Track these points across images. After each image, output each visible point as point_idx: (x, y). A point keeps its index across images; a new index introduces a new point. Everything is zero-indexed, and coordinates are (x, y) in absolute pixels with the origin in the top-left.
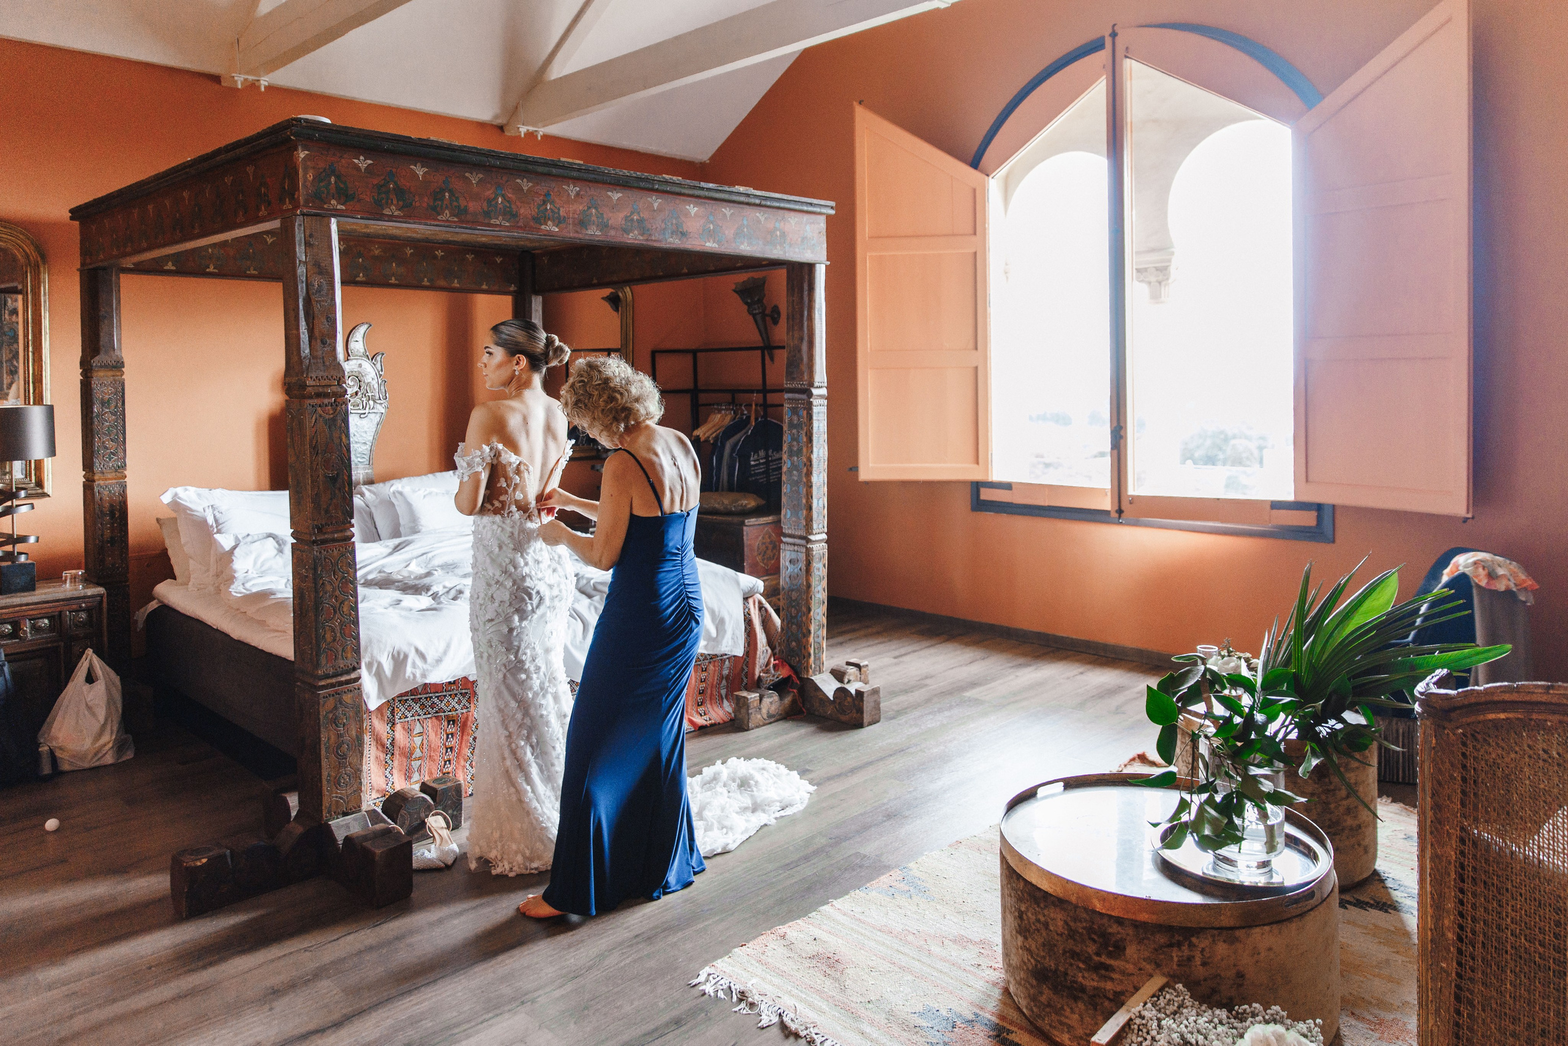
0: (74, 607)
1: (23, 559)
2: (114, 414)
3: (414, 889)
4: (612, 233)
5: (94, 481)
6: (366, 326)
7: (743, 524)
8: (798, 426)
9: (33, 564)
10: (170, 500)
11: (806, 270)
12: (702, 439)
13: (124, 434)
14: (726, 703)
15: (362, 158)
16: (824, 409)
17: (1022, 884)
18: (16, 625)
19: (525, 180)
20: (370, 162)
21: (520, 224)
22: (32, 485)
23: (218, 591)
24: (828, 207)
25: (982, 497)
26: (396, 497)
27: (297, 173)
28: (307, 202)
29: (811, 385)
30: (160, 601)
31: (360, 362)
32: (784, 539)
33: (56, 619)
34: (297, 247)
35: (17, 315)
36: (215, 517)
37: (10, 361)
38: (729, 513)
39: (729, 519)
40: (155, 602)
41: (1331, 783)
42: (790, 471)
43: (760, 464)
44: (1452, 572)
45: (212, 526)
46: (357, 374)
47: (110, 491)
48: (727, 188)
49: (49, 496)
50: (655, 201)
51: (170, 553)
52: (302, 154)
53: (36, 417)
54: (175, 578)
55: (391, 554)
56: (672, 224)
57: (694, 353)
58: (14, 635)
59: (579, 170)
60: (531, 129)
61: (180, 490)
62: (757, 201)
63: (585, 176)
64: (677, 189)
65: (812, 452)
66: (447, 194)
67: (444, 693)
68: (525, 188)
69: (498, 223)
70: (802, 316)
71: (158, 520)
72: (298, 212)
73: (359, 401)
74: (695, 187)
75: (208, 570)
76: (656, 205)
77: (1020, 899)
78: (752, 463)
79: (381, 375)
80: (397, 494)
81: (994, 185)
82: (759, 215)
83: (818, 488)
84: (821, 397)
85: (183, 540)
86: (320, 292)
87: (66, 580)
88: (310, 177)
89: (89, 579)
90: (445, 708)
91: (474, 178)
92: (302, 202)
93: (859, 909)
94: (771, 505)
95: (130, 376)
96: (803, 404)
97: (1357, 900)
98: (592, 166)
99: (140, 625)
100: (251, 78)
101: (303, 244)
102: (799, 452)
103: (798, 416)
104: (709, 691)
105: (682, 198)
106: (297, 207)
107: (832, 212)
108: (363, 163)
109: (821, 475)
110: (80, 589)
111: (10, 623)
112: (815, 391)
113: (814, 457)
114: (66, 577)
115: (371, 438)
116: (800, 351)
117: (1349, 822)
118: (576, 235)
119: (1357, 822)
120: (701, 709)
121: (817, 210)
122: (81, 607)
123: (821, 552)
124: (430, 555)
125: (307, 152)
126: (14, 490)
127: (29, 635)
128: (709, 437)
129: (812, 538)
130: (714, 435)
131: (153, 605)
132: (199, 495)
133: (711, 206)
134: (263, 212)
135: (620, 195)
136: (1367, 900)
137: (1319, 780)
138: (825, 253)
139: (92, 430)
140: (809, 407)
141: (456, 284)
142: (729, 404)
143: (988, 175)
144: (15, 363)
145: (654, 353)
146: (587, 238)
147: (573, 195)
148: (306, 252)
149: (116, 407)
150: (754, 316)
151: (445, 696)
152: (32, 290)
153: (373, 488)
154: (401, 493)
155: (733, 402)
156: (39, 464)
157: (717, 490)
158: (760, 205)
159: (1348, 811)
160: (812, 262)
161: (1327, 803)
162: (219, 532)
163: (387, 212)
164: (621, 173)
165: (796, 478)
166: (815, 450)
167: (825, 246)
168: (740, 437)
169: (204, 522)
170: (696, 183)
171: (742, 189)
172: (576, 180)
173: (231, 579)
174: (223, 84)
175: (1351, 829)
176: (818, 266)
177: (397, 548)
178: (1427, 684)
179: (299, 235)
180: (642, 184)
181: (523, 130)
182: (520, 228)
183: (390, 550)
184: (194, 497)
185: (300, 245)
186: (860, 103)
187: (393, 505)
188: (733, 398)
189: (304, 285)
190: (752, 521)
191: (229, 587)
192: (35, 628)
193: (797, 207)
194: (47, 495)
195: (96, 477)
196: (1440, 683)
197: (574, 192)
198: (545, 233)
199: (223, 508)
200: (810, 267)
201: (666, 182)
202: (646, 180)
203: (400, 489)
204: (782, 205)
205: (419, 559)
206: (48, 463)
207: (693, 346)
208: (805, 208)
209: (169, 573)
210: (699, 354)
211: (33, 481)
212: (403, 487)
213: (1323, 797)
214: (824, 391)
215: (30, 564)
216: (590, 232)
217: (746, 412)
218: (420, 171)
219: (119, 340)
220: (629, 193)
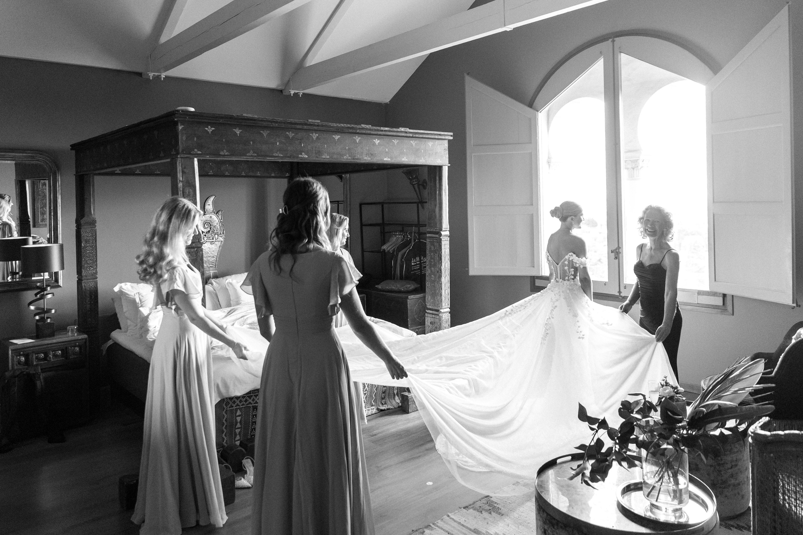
0: (73, 345)
1: (49, 320)
2: (92, 247)
3: (236, 499)
4: (335, 156)
5: (82, 280)
6: (214, 197)
7: (407, 298)
8: (435, 252)
9: (54, 323)
10: (118, 290)
11: (438, 168)
12: (386, 251)
13: (96, 256)
14: (397, 398)
15: (209, 127)
16: (448, 242)
17: (545, 515)
18: (46, 355)
19: (290, 132)
20: (213, 129)
21: (288, 155)
22: (53, 282)
23: (141, 336)
24: (449, 136)
25: (536, 285)
26: (229, 286)
27: (178, 136)
28: (183, 151)
29: (441, 230)
30: (113, 340)
31: (211, 215)
32: (427, 311)
33: (65, 351)
34: (178, 173)
35: (46, 186)
36: (140, 299)
37: (42, 208)
38: (400, 292)
39: (400, 295)
40: (111, 340)
41: (722, 460)
42: (430, 275)
43: (417, 264)
44: (797, 338)
45: (138, 303)
46: (209, 222)
47: (90, 285)
48: (395, 130)
49: (61, 287)
50: (357, 139)
51: (118, 316)
52: (180, 127)
53: (55, 249)
54: (120, 328)
55: (226, 316)
56: (366, 150)
57: (382, 204)
58: (45, 359)
59: (318, 126)
60: (296, 91)
61: (123, 285)
62: (411, 135)
63: (320, 128)
64: (369, 132)
65: (441, 265)
66: (251, 142)
67: (252, 395)
68: (291, 137)
69: (277, 155)
70: (436, 193)
71: (112, 299)
72: (179, 156)
73: (210, 235)
74: (378, 130)
75: (137, 325)
76: (358, 141)
77: (545, 523)
78: (413, 264)
79: (221, 222)
80: (229, 284)
81: (541, 116)
82: (413, 142)
83: (445, 285)
84: (446, 236)
85: (125, 310)
86: (189, 196)
87: (69, 331)
88: (184, 138)
89: (79, 331)
90: (252, 402)
91: (265, 133)
92: (180, 151)
93: (464, 519)
94: (421, 289)
95: (99, 227)
96: (437, 240)
97: (738, 525)
98: (324, 123)
99: (104, 353)
100: (157, 74)
101: (181, 172)
102: (435, 265)
103: (434, 245)
104: (388, 391)
105: (371, 136)
106: (178, 154)
107: (452, 138)
108: (210, 129)
109: (447, 277)
110: (76, 336)
111: (43, 353)
112: (443, 233)
113: (443, 267)
114: (69, 329)
115: (216, 254)
116: (434, 212)
117: (733, 481)
118: (317, 159)
119: (737, 482)
120: (383, 401)
121: (443, 137)
122: (76, 345)
123: (447, 318)
124: (245, 317)
125: (182, 126)
126: (45, 286)
127: (52, 359)
128: (390, 250)
129: (442, 311)
130: (393, 249)
131: (110, 343)
132: (132, 287)
133: (387, 139)
134: (162, 154)
135: (339, 136)
136: (743, 525)
137: (715, 457)
138: (447, 160)
139: (81, 255)
140: (440, 241)
141: (258, 174)
142: (401, 231)
143: (538, 111)
144: (44, 209)
145: (361, 205)
146: (322, 160)
147: (315, 138)
148: (182, 177)
149: (93, 243)
150: (413, 185)
151: (252, 396)
152: (53, 185)
153: (217, 280)
154: (231, 284)
155: (402, 231)
156: (56, 274)
157: (394, 279)
158: (412, 137)
159: (732, 476)
160: (441, 165)
161: (720, 471)
162: (142, 306)
163: (222, 153)
164: (339, 126)
165: (433, 279)
166: (443, 264)
167: (447, 156)
168: (406, 250)
169: (134, 301)
170: (379, 128)
171: (403, 129)
172: (316, 131)
173: (147, 331)
174: (143, 76)
175: (734, 485)
176: (444, 167)
177: (229, 313)
178: (756, 428)
179: (179, 168)
180: (351, 131)
181: (292, 92)
182: (288, 157)
183: (226, 314)
184: (130, 288)
185: (180, 173)
186: (468, 74)
187: (227, 289)
188: (403, 228)
189: (182, 192)
190: (411, 297)
191: (146, 336)
192: (55, 356)
193: (433, 137)
194: (59, 286)
195: (83, 279)
196: (763, 427)
197: (316, 137)
198: (301, 159)
199: (144, 294)
200: (440, 168)
201: (363, 129)
202: (352, 128)
203: (231, 281)
204: (424, 136)
205: (240, 320)
206: (61, 273)
207: (381, 201)
208: (437, 137)
209: (118, 326)
210: (385, 205)
211: (54, 279)
212: (232, 280)
213: (717, 467)
214: (448, 233)
215: (52, 323)
216: (324, 157)
217: (409, 236)
218: (238, 131)
219: (94, 210)
220: (343, 135)
